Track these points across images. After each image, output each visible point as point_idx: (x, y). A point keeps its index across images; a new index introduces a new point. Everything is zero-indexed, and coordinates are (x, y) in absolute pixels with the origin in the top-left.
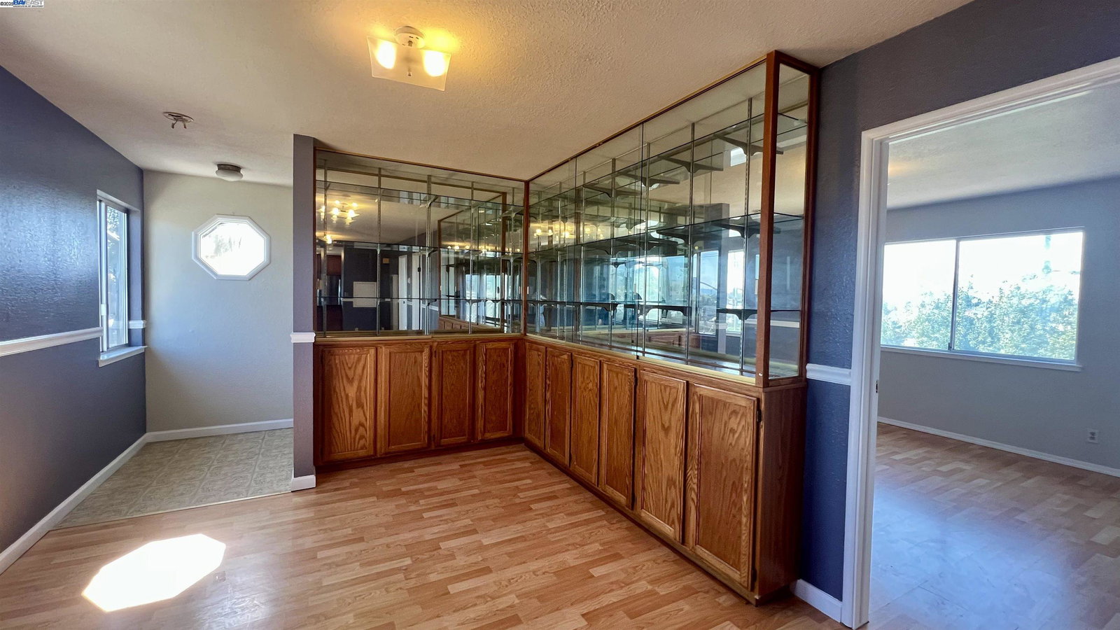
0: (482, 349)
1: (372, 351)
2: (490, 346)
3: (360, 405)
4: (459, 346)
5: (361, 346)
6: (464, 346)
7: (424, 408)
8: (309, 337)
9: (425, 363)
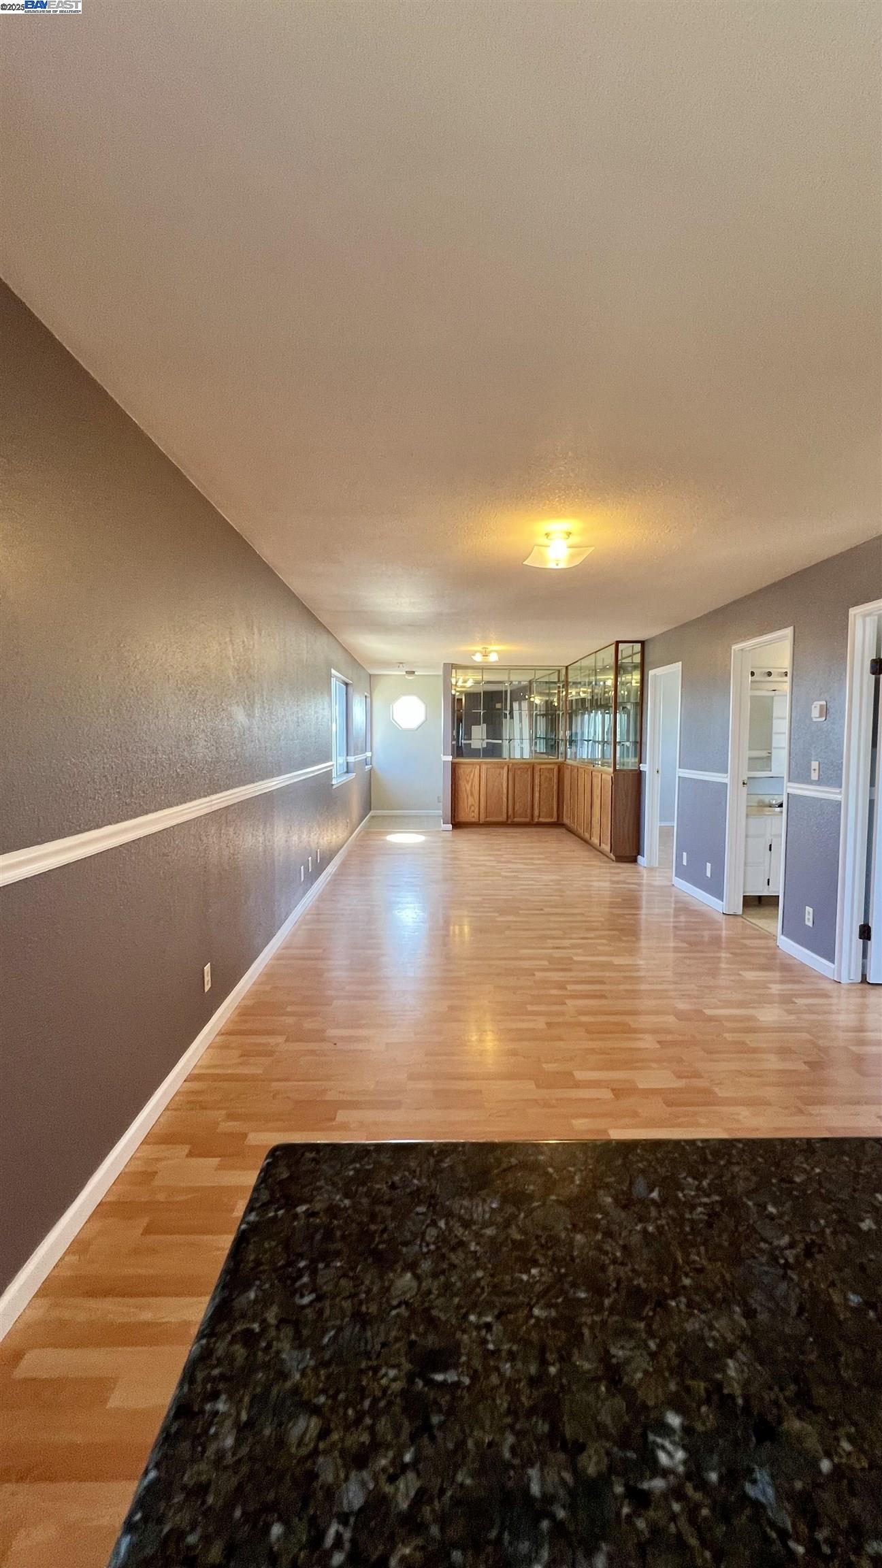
0: (537, 768)
1: (478, 767)
2: (543, 766)
3: (472, 794)
4: (524, 766)
5: (473, 764)
6: (528, 766)
7: (505, 800)
8: (450, 758)
9: (505, 775)
